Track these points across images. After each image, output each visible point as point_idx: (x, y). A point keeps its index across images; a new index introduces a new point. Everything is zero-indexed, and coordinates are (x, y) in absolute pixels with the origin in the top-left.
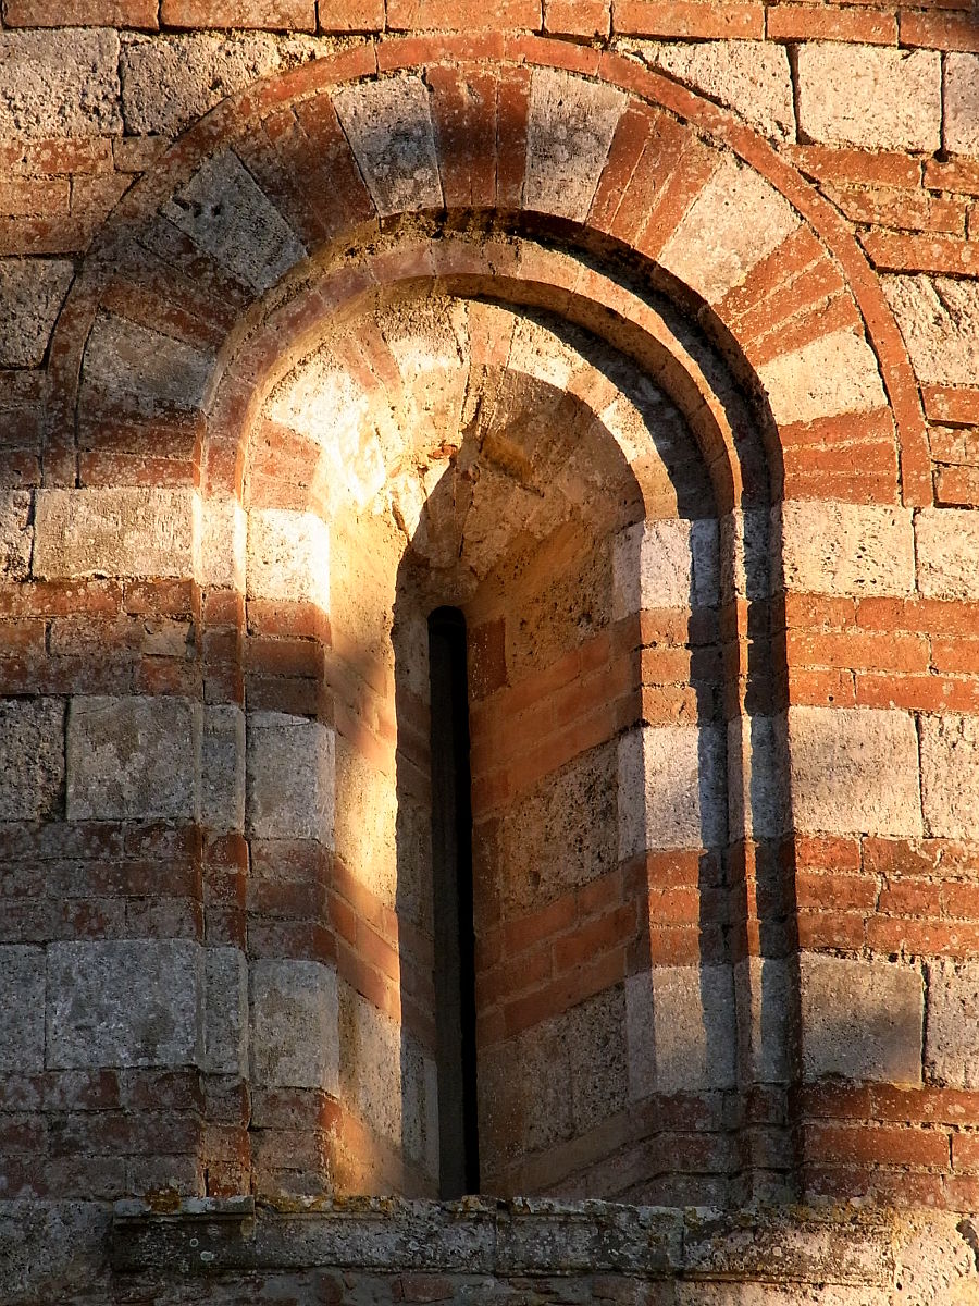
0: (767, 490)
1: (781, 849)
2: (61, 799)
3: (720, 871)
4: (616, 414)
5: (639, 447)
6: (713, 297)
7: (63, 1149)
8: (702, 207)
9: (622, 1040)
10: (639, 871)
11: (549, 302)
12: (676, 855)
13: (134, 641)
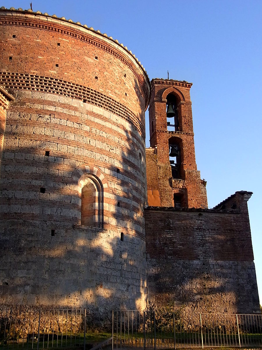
0: (103, 191)
1: (103, 210)
2: (71, 202)
3: (99, 211)
4: (95, 185)
5: (96, 187)
6: (101, 180)
7: (71, 221)
8: (101, 176)
9: (93, 219)
10: (95, 210)
11: (92, 179)
12: (97, 209)
13: (75, 194)
